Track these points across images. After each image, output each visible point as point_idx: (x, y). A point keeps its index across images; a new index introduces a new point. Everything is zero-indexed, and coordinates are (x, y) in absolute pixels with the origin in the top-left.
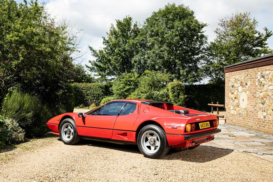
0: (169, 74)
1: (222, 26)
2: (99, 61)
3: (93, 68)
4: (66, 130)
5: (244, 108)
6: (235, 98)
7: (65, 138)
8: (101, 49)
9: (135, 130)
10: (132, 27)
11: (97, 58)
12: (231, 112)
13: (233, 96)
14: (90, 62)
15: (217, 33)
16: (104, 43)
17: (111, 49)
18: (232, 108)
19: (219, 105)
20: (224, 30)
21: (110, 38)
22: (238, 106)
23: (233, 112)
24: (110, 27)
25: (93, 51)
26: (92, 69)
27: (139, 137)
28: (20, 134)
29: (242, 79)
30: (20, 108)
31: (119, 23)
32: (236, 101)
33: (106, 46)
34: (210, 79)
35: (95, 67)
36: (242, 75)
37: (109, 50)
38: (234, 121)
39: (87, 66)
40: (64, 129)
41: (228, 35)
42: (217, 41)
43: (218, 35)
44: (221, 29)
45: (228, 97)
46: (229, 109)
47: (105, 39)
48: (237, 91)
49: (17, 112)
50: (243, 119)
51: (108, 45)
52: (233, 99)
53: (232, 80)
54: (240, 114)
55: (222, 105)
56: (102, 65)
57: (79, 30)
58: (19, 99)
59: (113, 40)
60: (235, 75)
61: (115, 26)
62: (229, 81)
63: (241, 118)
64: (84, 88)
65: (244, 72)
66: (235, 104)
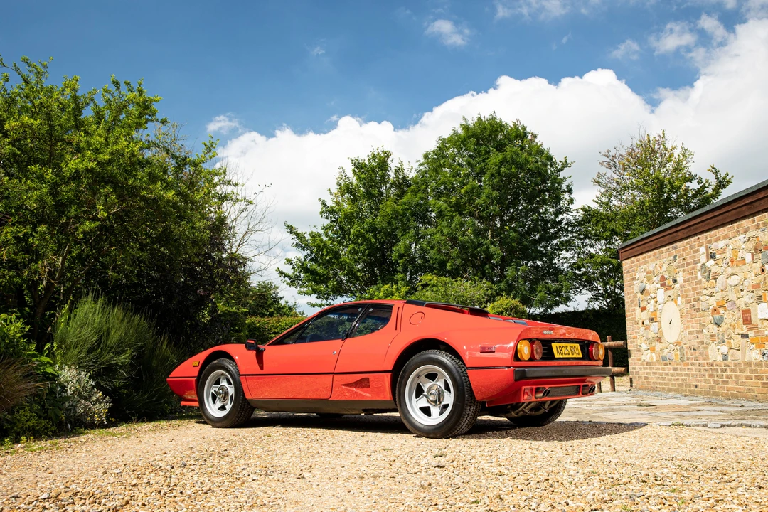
0: (485, 284)
1: (610, 167)
2: (312, 260)
3: (298, 278)
4: (215, 389)
5: (672, 341)
6: (651, 320)
7: (213, 410)
8: (315, 231)
9: (390, 368)
10: (392, 174)
11: (306, 253)
12: (643, 357)
13: (644, 316)
14: (289, 261)
15: (599, 183)
16: (322, 213)
17: (342, 228)
18: (644, 347)
19: (612, 344)
20: (616, 177)
21: (337, 203)
22: (659, 340)
23: (647, 356)
24: (338, 175)
25: (297, 234)
26: (293, 281)
27: (400, 387)
28: (97, 406)
29: (664, 269)
30: (99, 342)
31: (358, 166)
32: (654, 327)
33: (329, 221)
34: (590, 295)
35: (302, 275)
36: (663, 261)
37: (336, 233)
38: (652, 378)
39: (281, 273)
40: (209, 389)
41: (626, 188)
42: (601, 204)
43: (603, 190)
44: (608, 175)
45: (634, 319)
46: (639, 351)
47: (325, 205)
48: (652, 302)
49: (90, 351)
50: (675, 369)
51: (333, 219)
52: (647, 322)
53: (641, 275)
54: (664, 358)
55: (621, 343)
56: (319, 269)
57: (263, 186)
58: (97, 318)
59: (346, 206)
60: (646, 262)
61: (350, 174)
62: (634, 279)
63: (668, 369)
64: (274, 330)
65: (667, 251)
66: (651, 335)
